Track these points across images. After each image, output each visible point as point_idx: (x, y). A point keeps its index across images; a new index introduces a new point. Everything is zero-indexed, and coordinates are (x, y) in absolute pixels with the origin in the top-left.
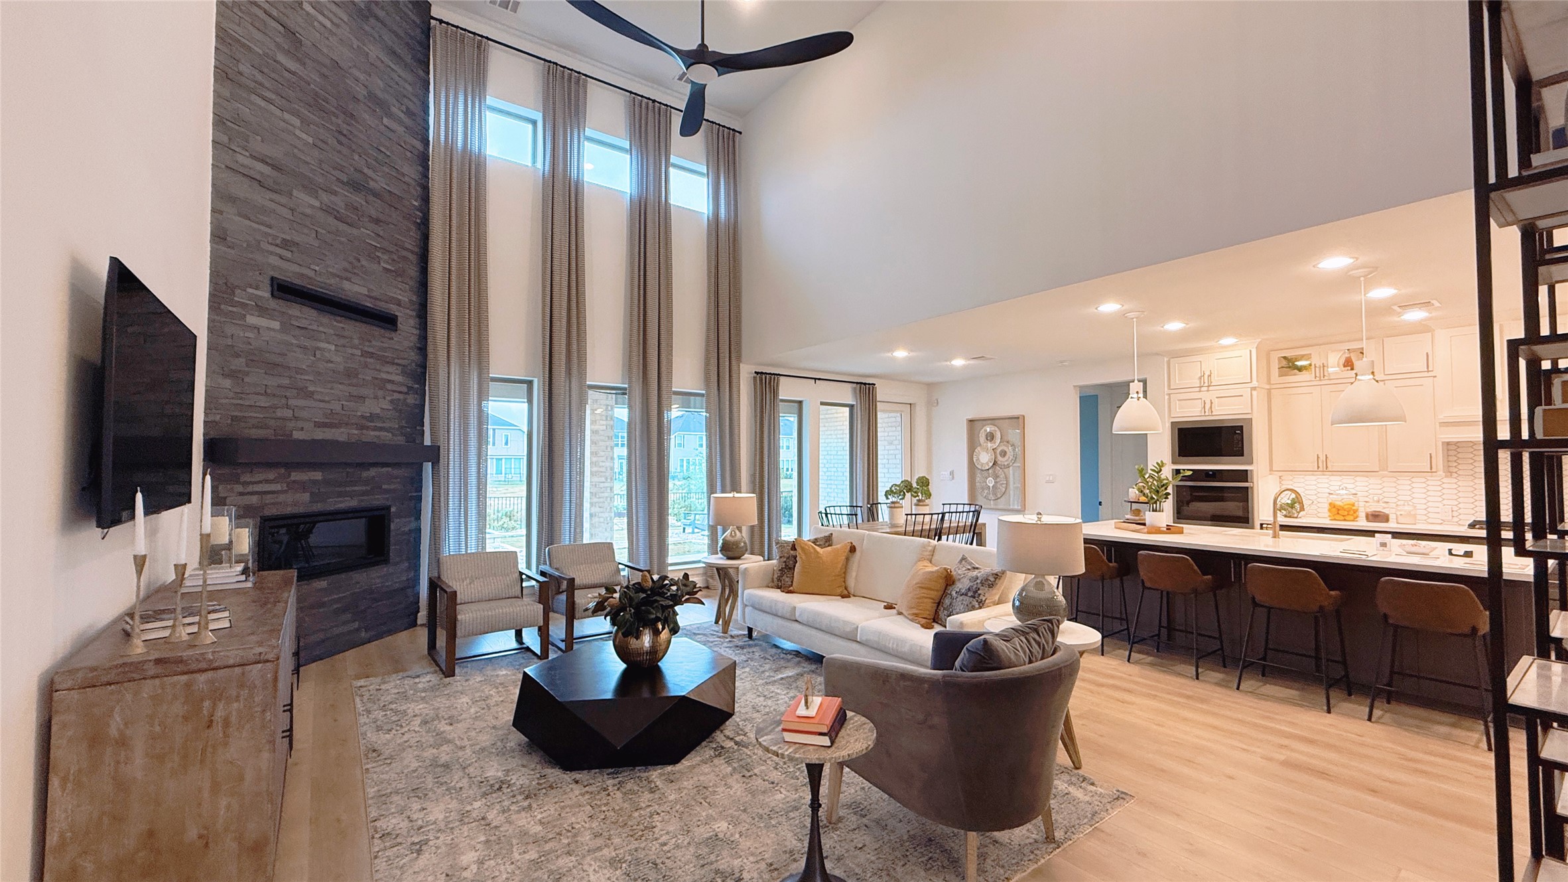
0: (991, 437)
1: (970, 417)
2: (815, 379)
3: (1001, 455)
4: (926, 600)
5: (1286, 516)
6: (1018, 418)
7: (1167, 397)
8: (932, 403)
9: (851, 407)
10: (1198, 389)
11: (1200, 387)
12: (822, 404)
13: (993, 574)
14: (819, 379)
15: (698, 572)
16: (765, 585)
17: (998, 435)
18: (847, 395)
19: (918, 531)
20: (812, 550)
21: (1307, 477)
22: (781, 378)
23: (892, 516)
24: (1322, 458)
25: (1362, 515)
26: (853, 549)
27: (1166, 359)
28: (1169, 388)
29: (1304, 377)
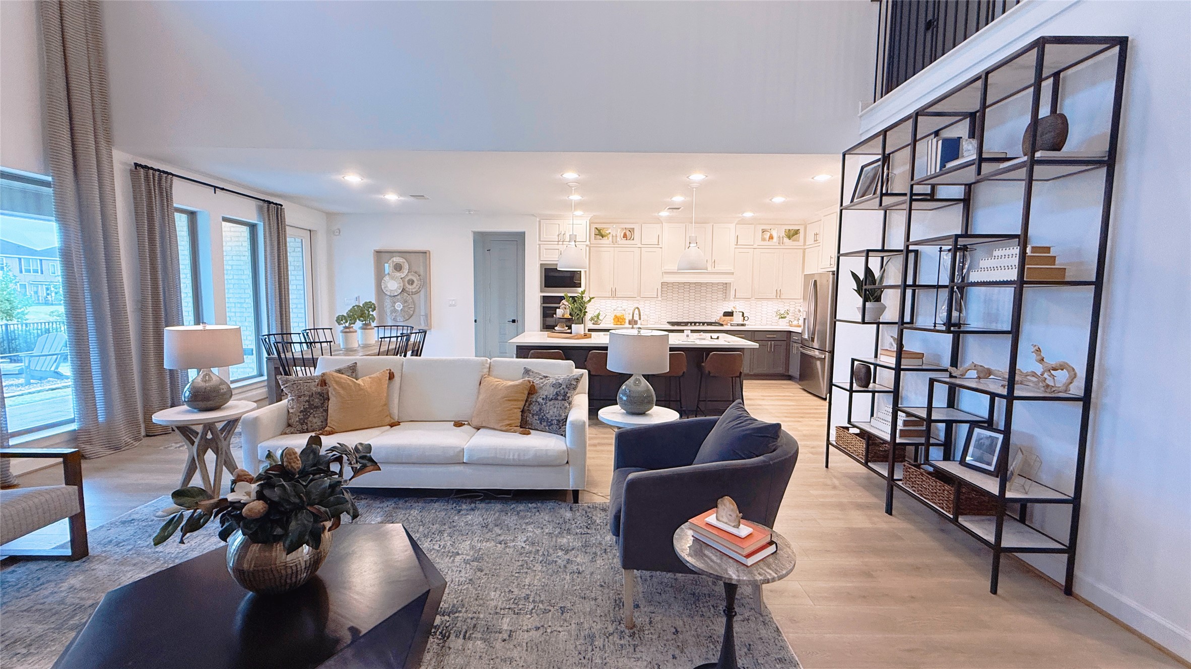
0: (398, 268)
1: (377, 249)
2: (215, 187)
3: (409, 283)
5: (593, 324)
6: (426, 253)
7: (538, 246)
8: (331, 233)
9: (253, 227)
10: (556, 243)
11: (558, 241)
14: (223, 189)
17: (406, 266)
18: (250, 212)
22: (175, 179)
23: (346, 340)
24: (614, 290)
25: (627, 321)
26: (391, 376)
27: (538, 220)
28: (540, 240)
29: (605, 241)
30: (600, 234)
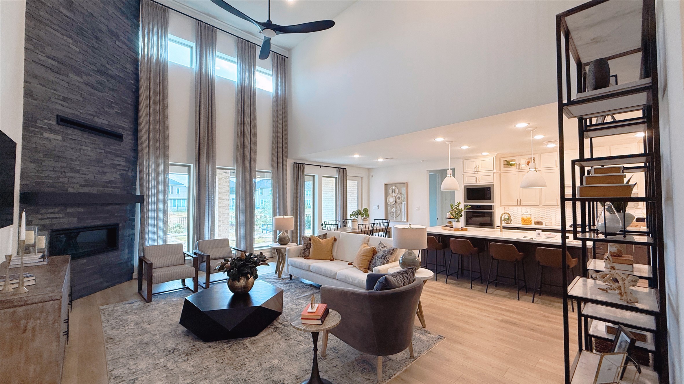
0: (394, 191)
1: (386, 183)
2: (320, 166)
3: (398, 199)
4: (365, 261)
5: (506, 223)
6: (405, 183)
7: (462, 176)
8: (369, 177)
9: (336, 178)
10: (474, 173)
12: (323, 177)
13: (392, 249)
14: (322, 166)
15: (268, 251)
16: (298, 256)
17: (397, 191)
18: (335, 173)
19: (363, 231)
20: (318, 240)
21: (514, 208)
22: (305, 165)
23: (353, 225)
24: (519, 200)
25: (533, 222)
26: (335, 240)
27: (462, 160)
28: (463, 172)
29: (513, 168)
30: (508, 164)
